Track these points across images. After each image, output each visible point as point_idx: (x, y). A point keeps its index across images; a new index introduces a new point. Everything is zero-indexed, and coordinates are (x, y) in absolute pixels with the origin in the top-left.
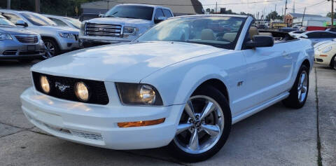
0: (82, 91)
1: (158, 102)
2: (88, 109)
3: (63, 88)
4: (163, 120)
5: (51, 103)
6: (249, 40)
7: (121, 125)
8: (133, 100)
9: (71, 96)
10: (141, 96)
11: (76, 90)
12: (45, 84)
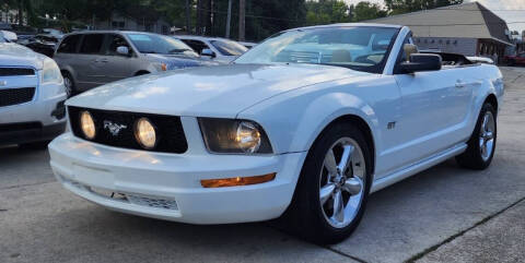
0: (146, 132)
1: (265, 148)
2: (155, 161)
3: (115, 129)
4: (272, 177)
5: (97, 153)
6: (405, 60)
7: (207, 184)
8: (225, 145)
9: (129, 141)
10: (238, 139)
11: (137, 131)
12: (88, 125)
